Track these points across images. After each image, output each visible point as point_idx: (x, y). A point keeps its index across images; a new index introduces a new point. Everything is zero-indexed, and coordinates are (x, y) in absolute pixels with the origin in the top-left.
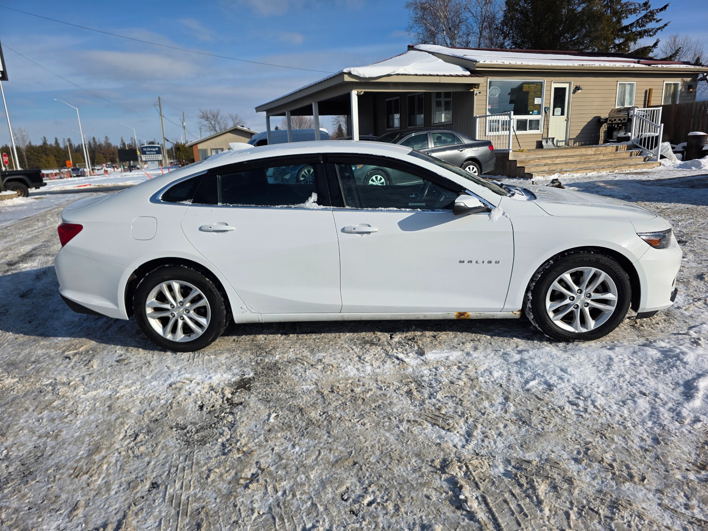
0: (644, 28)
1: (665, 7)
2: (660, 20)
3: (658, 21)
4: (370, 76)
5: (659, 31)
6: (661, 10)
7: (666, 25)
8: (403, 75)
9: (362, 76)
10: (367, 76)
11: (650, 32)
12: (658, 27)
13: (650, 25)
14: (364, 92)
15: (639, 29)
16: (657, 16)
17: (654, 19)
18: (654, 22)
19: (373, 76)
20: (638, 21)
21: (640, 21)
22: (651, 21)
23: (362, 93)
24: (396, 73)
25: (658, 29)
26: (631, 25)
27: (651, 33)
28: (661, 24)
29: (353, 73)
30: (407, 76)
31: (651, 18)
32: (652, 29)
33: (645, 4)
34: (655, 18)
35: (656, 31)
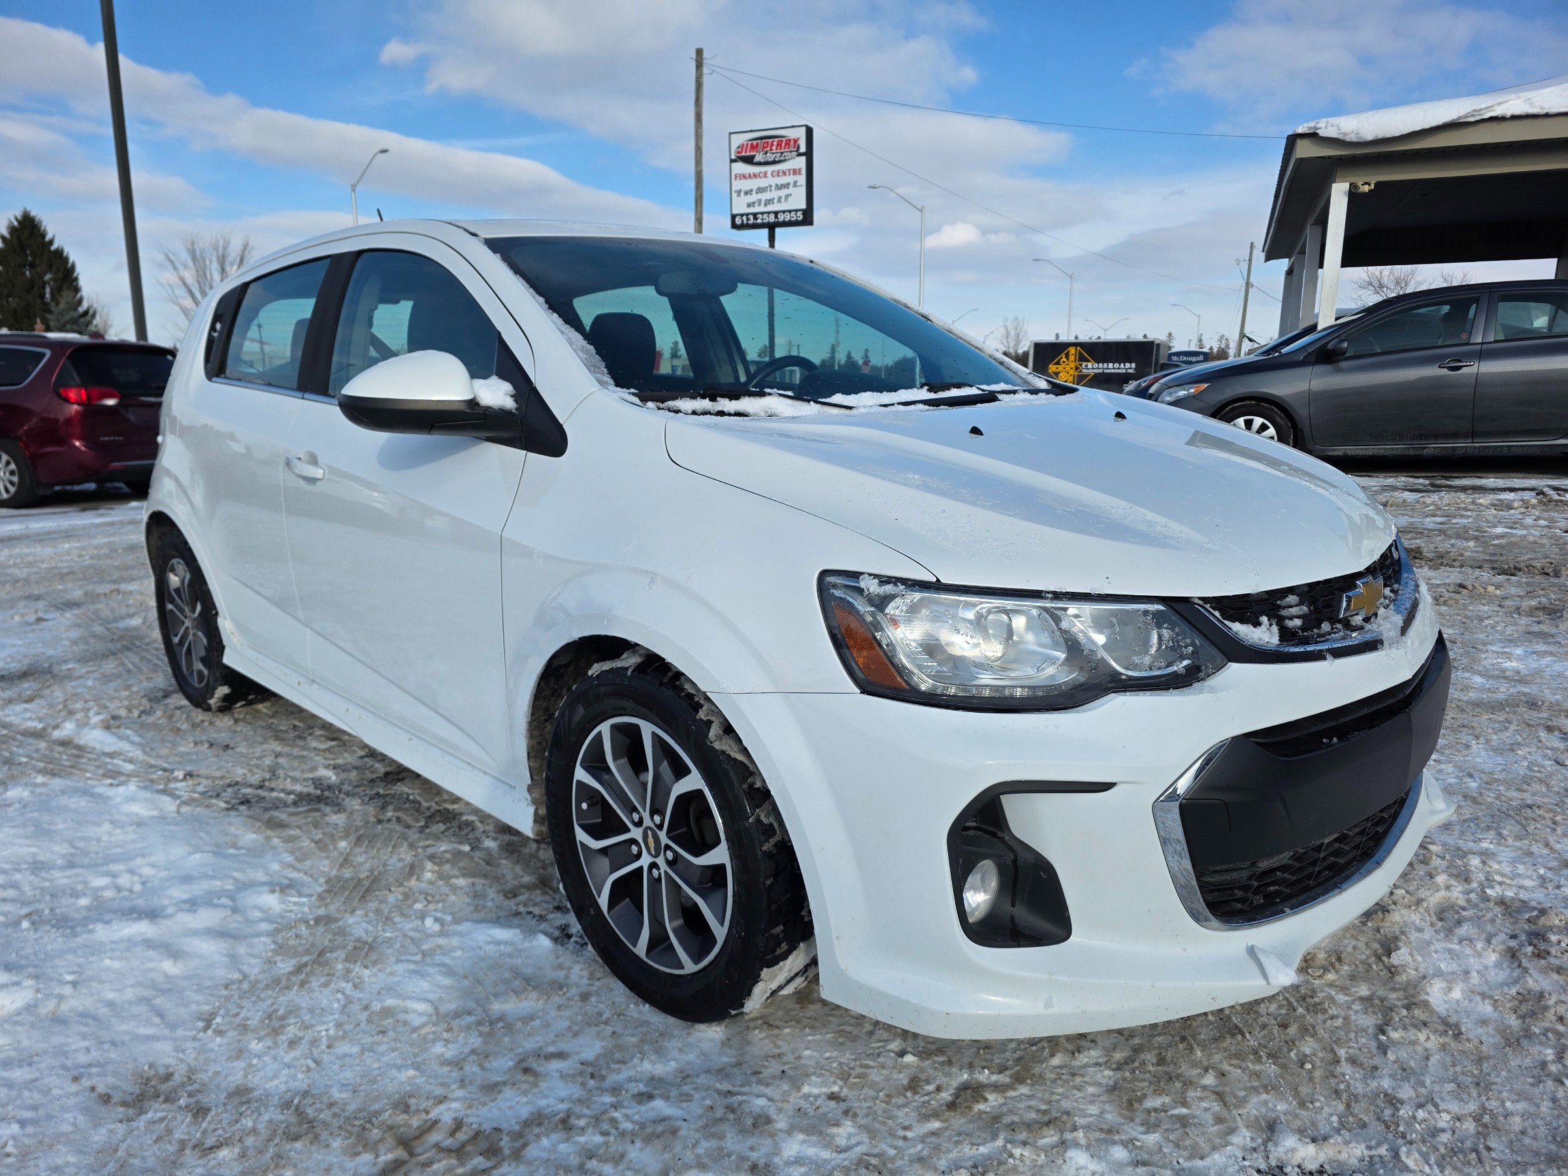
4: (1381, 135)
8: (1514, 118)
9: (1352, 138)
10: (1370, 137)
14: (1377, 184)
19: (1389, 135)
23: (1366, 188)
24: (1487, 116)
29: (1322, 133)
30: (1540, 121)
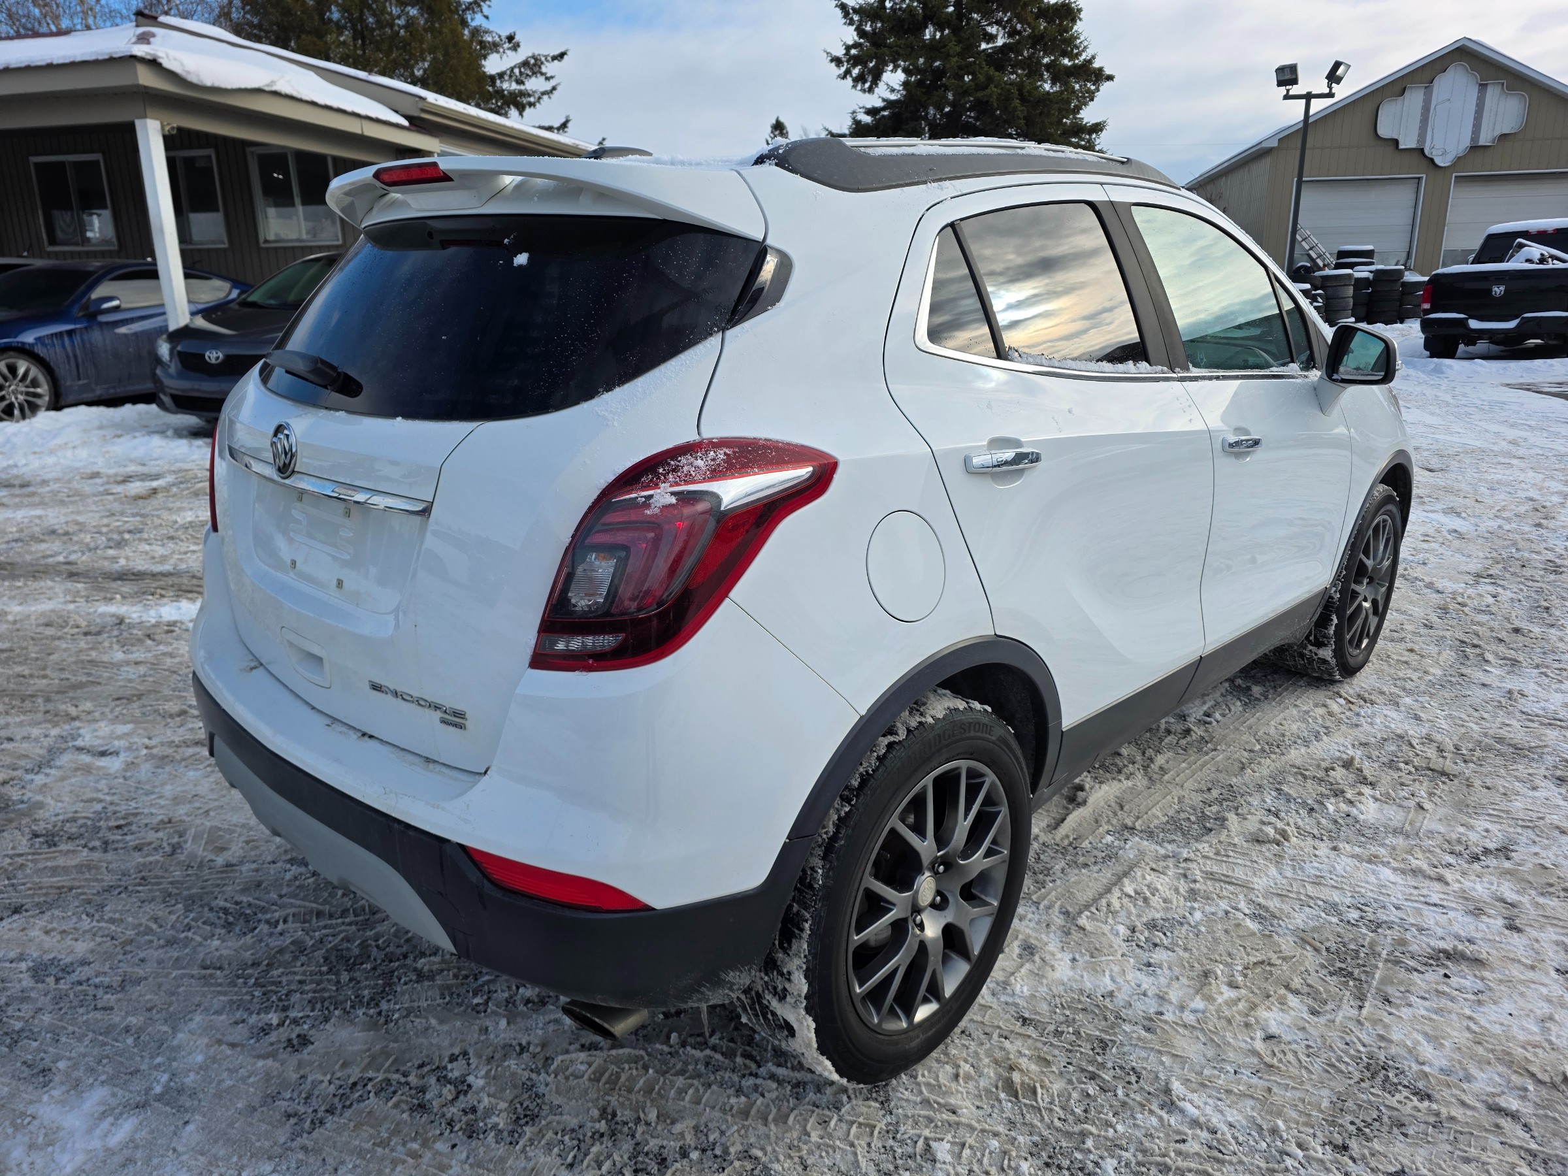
0: (522, 87)
1: (562, 56)
2: (552, 77)
3: (547, 79)
5: (545, 97)
6: (554, 58)
7: (554, 88)
11: (529, 96)
12: (542, 89)
13: (534, 84)
15: (514, 86)
16: (549, 68)
17: (542, 74)
18: (542, 79)
20: (512, 69)
21: (517, 71)
22: (534, 73)
25: (544, 93)
26: (501, 75)
27: (532, 99)
28: (547, 86)
31: (536, 69)
32: (534, 92)
33: (510, 38)
34: (544, 69)
35: (540, 98)
